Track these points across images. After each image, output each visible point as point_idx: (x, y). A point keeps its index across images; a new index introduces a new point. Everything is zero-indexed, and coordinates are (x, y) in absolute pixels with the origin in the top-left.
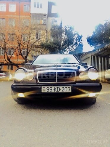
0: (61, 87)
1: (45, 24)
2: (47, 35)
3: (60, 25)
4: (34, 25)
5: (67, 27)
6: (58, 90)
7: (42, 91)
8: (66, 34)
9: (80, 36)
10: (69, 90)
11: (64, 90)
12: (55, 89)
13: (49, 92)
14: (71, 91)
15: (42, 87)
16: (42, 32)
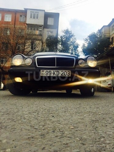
0: (60, 71)
1: (41, 35)
2: (42, 45)
3: (56, 35)
4: (29, 35)
5: (63, 37)
8: (61, 45)
9: (75, 47)
10: (69, 74)
15: (41, 70)
16: (37, 42)
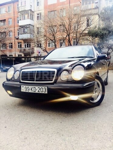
0: (37, 87)
1: (97, 8)
6: (35, 91)
7: (22, 91)
10: (45, 91)
11: (40, 91)
12: (31, 89)
13: (27, 91)
14: (46, 93)
15: (22, 86)
